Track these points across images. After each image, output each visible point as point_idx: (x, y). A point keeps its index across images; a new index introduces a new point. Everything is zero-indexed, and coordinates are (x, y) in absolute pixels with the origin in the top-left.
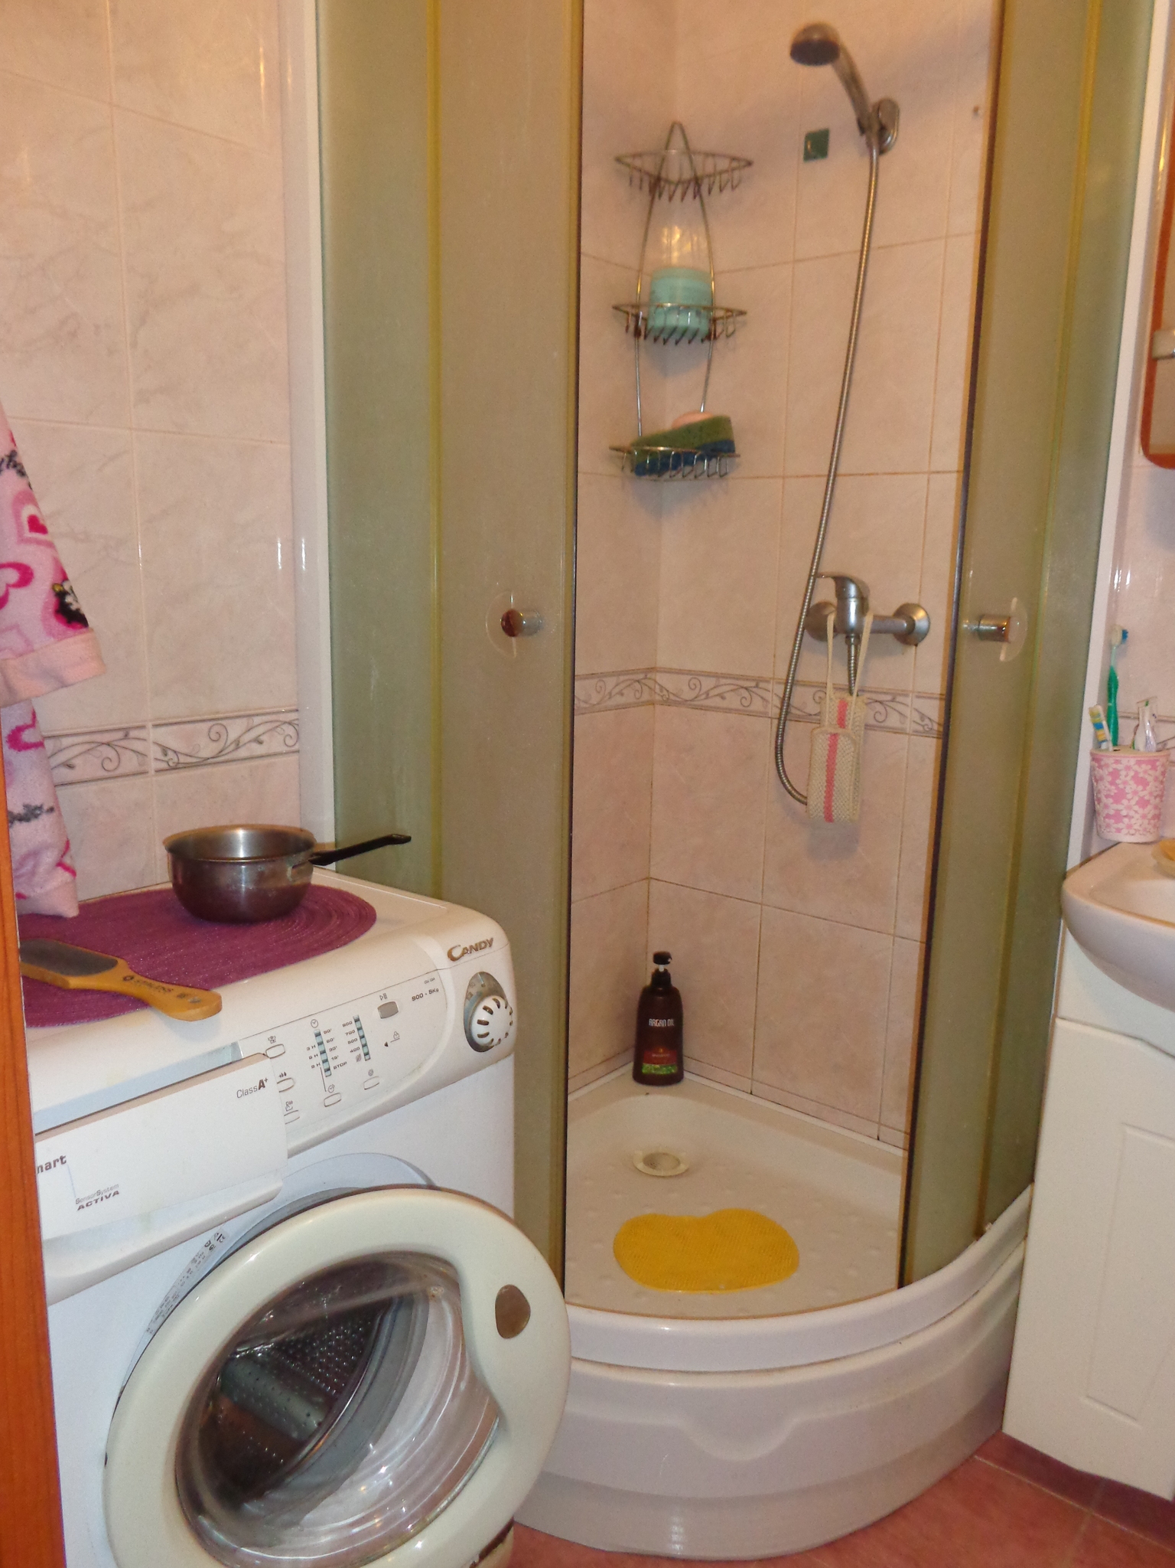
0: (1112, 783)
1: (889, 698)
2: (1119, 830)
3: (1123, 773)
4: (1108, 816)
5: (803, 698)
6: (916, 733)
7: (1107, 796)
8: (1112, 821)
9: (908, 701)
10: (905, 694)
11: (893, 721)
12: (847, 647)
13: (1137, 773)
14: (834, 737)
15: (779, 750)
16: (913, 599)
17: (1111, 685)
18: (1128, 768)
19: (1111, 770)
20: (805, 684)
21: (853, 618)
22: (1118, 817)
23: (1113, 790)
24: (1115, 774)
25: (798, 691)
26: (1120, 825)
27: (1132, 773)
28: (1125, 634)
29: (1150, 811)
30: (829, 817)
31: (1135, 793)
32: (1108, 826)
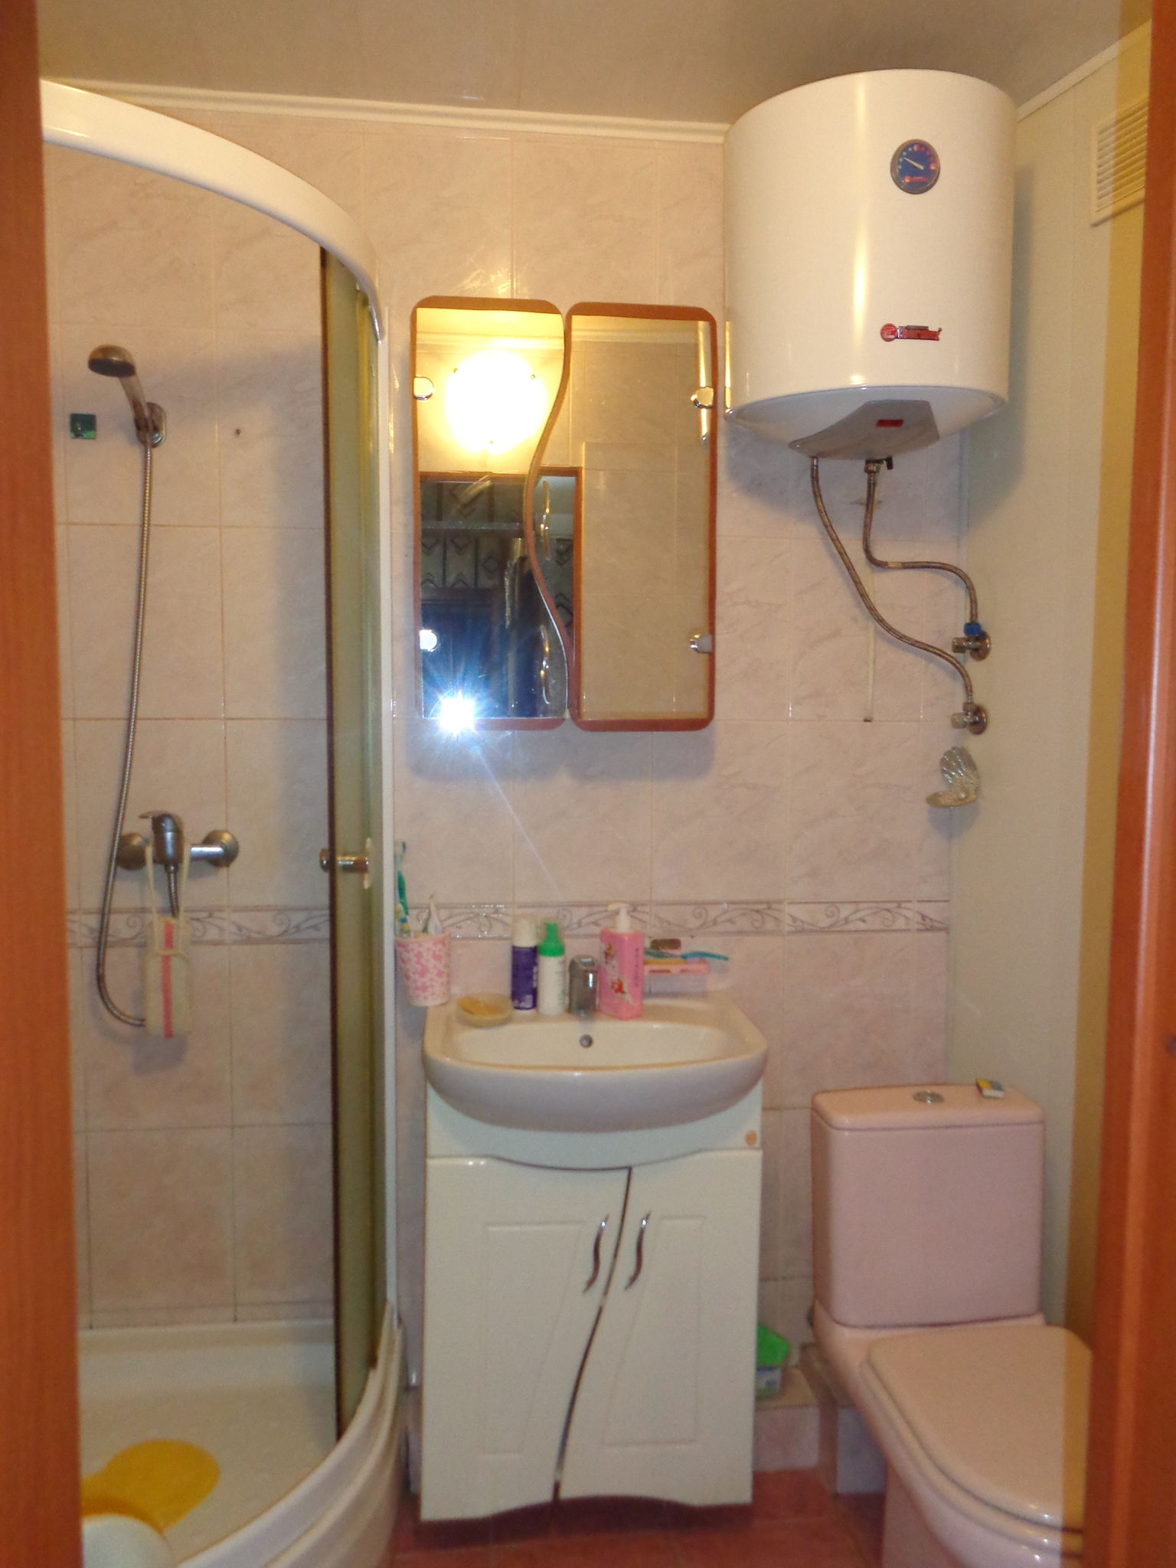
0: (418, 962)
1: (204, 915)
2: (425, 998)
3: (425, 954)
4: (417, 988)
5: (120, 926)
6: (235, 942)
7: (414, 973)
8: (420, 992)
9: (225, 915)
10: (221, 909)
11: (212, 934)
12: (166, 876)
13: (434, 952)
14: (166, 960)
15: (100, 979)
16: (220, 826)
17: (401, 888)
18: (428, 949)
19: (416, 952)
20: (119, 912)
21: (170, 850)
22: (424, 988)
23: (419, 968)
24: (419, 955)
25: (113, 918)
26: (427, 994)
27: (431, 953)
28: (404, 846)
29: (444, 979)
30: (169, 1034)
31: (435, 967)
32: (418, 996)
